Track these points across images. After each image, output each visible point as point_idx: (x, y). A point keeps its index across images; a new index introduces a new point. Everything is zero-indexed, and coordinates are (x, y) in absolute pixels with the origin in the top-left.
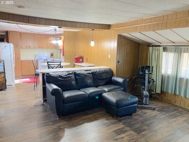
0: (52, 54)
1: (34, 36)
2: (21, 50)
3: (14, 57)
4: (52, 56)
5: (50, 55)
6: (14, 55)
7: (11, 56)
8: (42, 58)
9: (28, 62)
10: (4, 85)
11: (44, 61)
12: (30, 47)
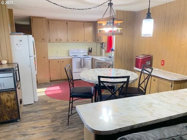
0: (90, 49)
1: (67, 23)
2: (49, 44)
3: (35, 57)
4: (91, 53)
5: (87, 51)
6: (35, 55)
7: (30, 56)
8: (77, 56)
9: (58, 62)
10: (16, 113)
11: (81, 60)
12: (61, 40)
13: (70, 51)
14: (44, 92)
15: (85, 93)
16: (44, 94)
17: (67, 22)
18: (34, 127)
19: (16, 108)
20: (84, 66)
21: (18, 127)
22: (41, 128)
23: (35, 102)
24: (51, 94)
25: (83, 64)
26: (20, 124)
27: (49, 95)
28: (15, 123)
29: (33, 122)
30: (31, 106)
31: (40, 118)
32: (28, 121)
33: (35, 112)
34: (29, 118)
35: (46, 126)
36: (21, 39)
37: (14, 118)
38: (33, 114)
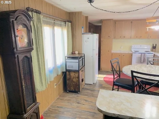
0: (154, 46)
4: (154, 50)
5: (150, 47)
7: (93, 50)
8: (138, 51)
9: (120, 55)
10: (78, 87)
11: (141, 55)
12: (124, 37)
13: (133, 46)
14: (103, 78)
15: (128, 85)
16: (102, 79)
17: (132, 22)
18: (86, 100)
19: (78, 83)
20: (144, 61)
21: (77, 97)
22: (90, 102)
23: (93, 83)
24: (108, 80)
25: (142, 59)
26: (79, 95)
27: (106, 81)
28: (76, 94)
29: (87, 96)
30: (90, 85)
31: (92, 96)
32: (84, 95)
33: (91, 90)
34: (85, 93)
35: (94, 102)
36: (88, 37)
37: (77, 90)
38: (89, 91)
